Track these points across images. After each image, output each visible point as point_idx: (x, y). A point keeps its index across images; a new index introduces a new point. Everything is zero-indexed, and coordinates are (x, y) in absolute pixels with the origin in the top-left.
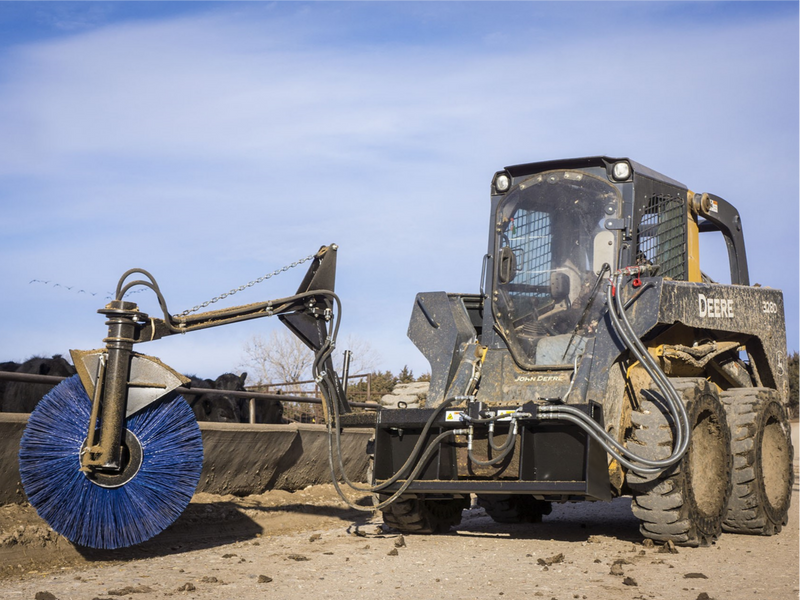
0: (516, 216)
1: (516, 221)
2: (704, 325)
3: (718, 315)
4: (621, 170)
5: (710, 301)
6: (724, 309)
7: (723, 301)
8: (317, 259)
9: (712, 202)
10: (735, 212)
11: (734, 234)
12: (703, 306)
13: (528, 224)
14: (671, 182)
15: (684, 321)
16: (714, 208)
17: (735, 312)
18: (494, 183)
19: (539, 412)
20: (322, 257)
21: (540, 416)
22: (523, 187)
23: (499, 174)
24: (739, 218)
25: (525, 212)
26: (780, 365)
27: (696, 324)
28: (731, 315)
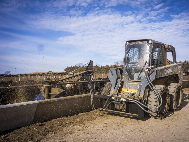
0: (131, 49)
1: (131, 50)
2: (166, 76)
3: (169, 73)
4: (150, 42)
5: (167, 70)
6: (170, 71)
7: (170, 69)
8: (89, 63)
9: (169, 46)
10: (174, 48)
11: (174, 52)
12: (165, 72)
13: (134, 51)
14: (161, 43)
15: (161, 76)
16: (170, 48)
17: (172, 71)
18: (126, 44)
19: (129, 100)
20: (90, 63)
21: (129, 101)
22: (131, 45)
23: (127, 42)
24: (175, 49)
25: (133, 48)
26: (181, 78)
27: (164, 76)
28: (172, 72)
